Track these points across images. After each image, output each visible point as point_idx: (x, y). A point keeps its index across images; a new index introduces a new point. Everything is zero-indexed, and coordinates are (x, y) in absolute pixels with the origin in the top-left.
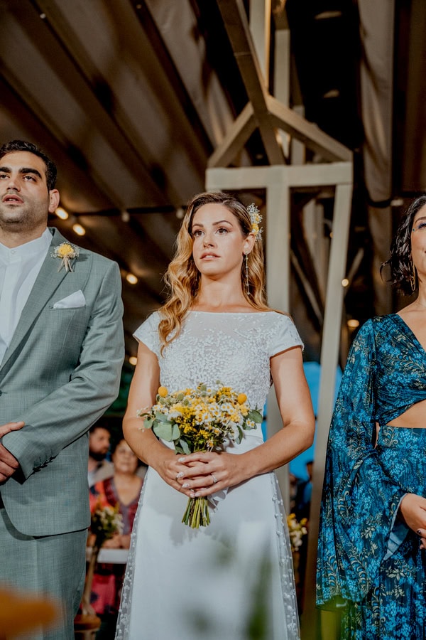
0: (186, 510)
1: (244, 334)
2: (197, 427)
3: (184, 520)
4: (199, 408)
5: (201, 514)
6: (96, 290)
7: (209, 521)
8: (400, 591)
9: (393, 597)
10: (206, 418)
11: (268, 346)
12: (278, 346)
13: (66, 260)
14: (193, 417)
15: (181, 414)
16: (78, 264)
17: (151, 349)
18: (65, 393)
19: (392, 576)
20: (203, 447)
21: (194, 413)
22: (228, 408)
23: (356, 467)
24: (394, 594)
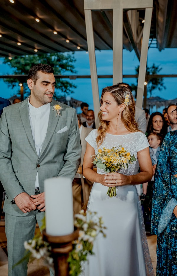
0: (108, 191)
1: (127, 145)
2: (112, 165)
3: (108, 194)
4: (113, 159)
5: (113, 192)
6: (70, 123)
7: (116, 194)
8: (176, 234)
9: (174, 237)
10: (115, 163)
11: (136, 149)
12: (140, 148)
13: (58, 111)
14: (110, 162)
15: (107, 161)
16: (62, 112)
17: (92, 146)
18: (63, 172)
19: (173, 230)
20: (114, 171)
21: (111, 161)
22: (123, 159)
23: (166, 194)
24: (174, 235)
